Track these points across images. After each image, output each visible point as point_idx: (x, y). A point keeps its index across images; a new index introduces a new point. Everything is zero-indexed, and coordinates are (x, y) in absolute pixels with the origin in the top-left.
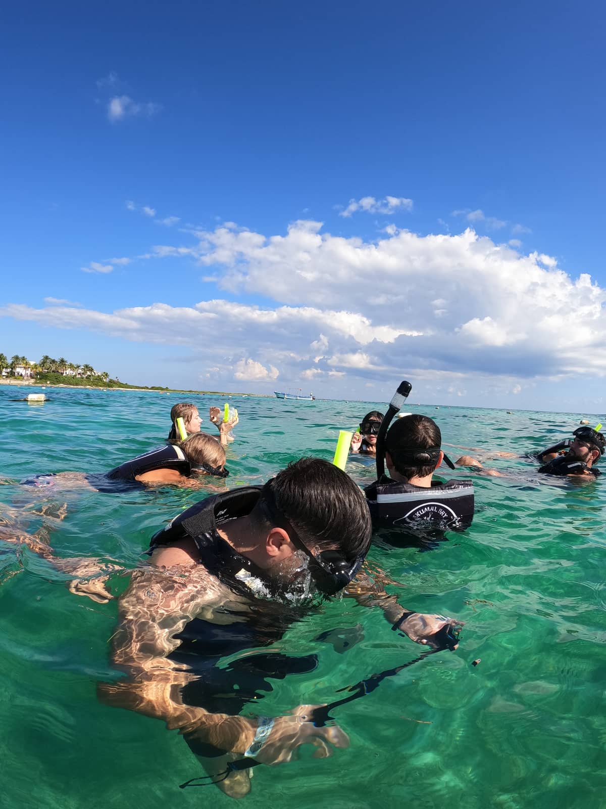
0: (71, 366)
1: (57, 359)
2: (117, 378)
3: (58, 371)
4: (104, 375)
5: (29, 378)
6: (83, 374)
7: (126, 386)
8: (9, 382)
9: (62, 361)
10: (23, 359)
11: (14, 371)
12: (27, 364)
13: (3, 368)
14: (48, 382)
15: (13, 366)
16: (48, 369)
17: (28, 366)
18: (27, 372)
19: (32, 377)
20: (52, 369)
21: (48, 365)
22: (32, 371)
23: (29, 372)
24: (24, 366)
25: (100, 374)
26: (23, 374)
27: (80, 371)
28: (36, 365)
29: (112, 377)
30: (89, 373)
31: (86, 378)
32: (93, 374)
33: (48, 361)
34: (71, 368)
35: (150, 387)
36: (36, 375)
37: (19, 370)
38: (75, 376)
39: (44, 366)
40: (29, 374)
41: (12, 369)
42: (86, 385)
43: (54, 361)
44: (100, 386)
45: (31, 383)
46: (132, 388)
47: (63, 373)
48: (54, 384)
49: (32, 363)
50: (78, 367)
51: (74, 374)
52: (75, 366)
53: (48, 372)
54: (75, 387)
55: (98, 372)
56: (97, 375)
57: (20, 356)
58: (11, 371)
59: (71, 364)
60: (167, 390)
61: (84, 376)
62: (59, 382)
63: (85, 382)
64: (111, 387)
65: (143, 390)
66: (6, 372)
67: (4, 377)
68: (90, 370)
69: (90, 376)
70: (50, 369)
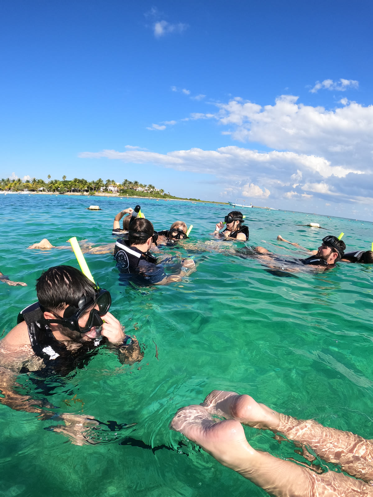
0: (141, 185)
1: (133, 182)
2: (169, 192)
3: (133, 188)
4: (161, 191)
5: (116, 192)
6: (148, 190)
7: (174, 198)
8: (104, 195)
9: (136, 183)
10: (113, 181)
11: (107, 188)
12: (115, 184)
13: (101, 187)
14: (127, 195)
15: (107, 186)
16: (127, 187)
17: (115, 185)
18: (115, 189)
19: (118, 192)
20: (130, 187)
21: (127, 185)
22: (118, 188)
23: (116, 189)
24: (113, 185)
25: (158, 190)
26: (113, 190)
27: (146, 188)
28: (120, 185)
29: (166, 192)
30: (152, 190)
31: (150, 192)
32: (155, 190)
33: (127, 183)
34: (141, 187)
35: (188, 199)
36: (120, 190)
37: (110, 188)
38: (143, 191)
39: (125, 185)
40: (116, 190)
41: (106, 187)
42: (150, 197)
43: (131, 183)
44: (158, 197)
45: (117, 195)
46: (177, 199)
47: (136, 190)
48: (131, 196)
49: (118, 184)
50: (145, 186)
51: (143, 190)
52: (144, 186)
53: (127, 189)
54: (143, 197)
55: (157, 189)
56: (157, 191)
57: (111, 180)
58: (106, 188)
59: (141, 184)
60: (199, 201)
61: (149, 192)
62: (134, 195)
63: (149, 195)
64: (165, 198)
65: (184, 200)
66: (102, 189)
67: (102, 192)
68: (152, 188)
69: (152, 191)
70: (129, 187)
